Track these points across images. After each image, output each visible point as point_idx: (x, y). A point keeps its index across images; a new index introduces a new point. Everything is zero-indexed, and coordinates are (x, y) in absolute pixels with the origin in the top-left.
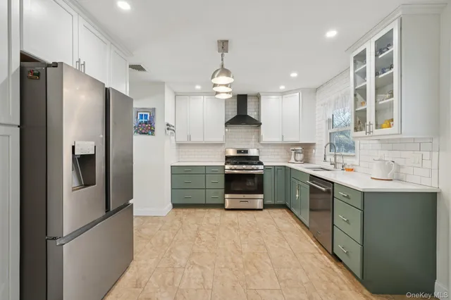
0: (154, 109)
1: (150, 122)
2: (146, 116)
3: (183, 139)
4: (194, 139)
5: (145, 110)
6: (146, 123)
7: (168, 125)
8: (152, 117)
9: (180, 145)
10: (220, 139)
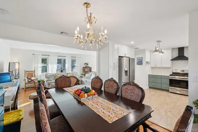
0: (142, 58)
1: (141, 61)
2: (140, 59)
3: (154, 66)
4: (158, 66)
5: (140, 58)
6: (140, 62)
7: (147, 62)
8: (142, 60)
9: (152, 68)
10: (169, 66)
